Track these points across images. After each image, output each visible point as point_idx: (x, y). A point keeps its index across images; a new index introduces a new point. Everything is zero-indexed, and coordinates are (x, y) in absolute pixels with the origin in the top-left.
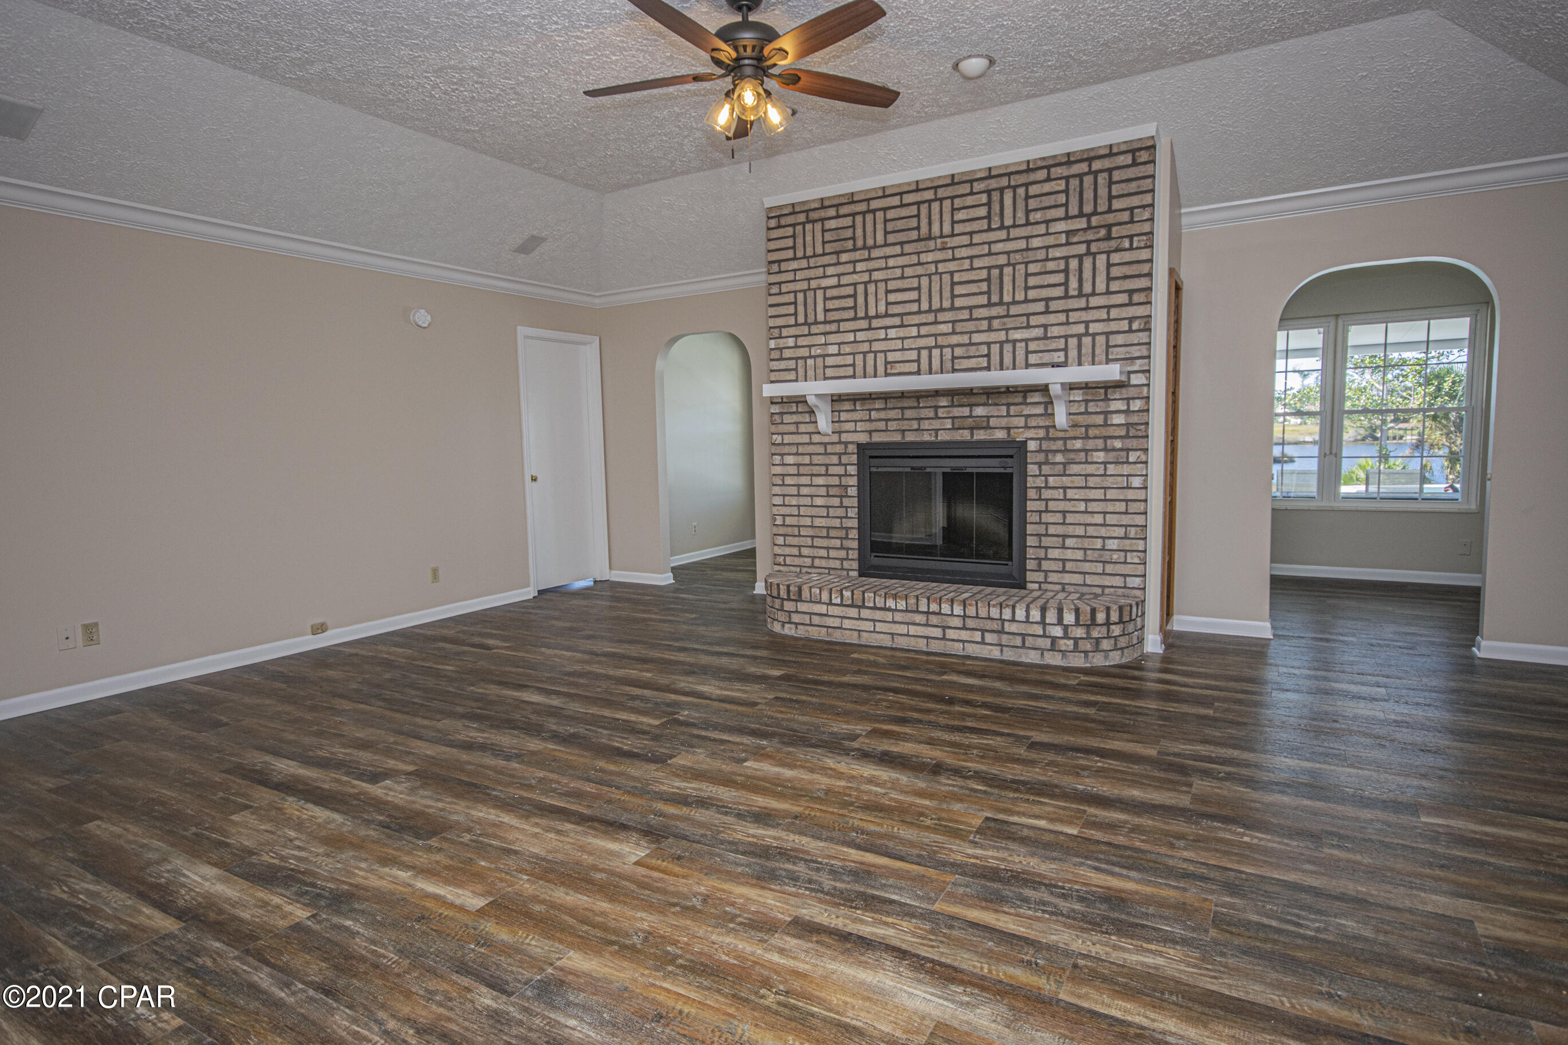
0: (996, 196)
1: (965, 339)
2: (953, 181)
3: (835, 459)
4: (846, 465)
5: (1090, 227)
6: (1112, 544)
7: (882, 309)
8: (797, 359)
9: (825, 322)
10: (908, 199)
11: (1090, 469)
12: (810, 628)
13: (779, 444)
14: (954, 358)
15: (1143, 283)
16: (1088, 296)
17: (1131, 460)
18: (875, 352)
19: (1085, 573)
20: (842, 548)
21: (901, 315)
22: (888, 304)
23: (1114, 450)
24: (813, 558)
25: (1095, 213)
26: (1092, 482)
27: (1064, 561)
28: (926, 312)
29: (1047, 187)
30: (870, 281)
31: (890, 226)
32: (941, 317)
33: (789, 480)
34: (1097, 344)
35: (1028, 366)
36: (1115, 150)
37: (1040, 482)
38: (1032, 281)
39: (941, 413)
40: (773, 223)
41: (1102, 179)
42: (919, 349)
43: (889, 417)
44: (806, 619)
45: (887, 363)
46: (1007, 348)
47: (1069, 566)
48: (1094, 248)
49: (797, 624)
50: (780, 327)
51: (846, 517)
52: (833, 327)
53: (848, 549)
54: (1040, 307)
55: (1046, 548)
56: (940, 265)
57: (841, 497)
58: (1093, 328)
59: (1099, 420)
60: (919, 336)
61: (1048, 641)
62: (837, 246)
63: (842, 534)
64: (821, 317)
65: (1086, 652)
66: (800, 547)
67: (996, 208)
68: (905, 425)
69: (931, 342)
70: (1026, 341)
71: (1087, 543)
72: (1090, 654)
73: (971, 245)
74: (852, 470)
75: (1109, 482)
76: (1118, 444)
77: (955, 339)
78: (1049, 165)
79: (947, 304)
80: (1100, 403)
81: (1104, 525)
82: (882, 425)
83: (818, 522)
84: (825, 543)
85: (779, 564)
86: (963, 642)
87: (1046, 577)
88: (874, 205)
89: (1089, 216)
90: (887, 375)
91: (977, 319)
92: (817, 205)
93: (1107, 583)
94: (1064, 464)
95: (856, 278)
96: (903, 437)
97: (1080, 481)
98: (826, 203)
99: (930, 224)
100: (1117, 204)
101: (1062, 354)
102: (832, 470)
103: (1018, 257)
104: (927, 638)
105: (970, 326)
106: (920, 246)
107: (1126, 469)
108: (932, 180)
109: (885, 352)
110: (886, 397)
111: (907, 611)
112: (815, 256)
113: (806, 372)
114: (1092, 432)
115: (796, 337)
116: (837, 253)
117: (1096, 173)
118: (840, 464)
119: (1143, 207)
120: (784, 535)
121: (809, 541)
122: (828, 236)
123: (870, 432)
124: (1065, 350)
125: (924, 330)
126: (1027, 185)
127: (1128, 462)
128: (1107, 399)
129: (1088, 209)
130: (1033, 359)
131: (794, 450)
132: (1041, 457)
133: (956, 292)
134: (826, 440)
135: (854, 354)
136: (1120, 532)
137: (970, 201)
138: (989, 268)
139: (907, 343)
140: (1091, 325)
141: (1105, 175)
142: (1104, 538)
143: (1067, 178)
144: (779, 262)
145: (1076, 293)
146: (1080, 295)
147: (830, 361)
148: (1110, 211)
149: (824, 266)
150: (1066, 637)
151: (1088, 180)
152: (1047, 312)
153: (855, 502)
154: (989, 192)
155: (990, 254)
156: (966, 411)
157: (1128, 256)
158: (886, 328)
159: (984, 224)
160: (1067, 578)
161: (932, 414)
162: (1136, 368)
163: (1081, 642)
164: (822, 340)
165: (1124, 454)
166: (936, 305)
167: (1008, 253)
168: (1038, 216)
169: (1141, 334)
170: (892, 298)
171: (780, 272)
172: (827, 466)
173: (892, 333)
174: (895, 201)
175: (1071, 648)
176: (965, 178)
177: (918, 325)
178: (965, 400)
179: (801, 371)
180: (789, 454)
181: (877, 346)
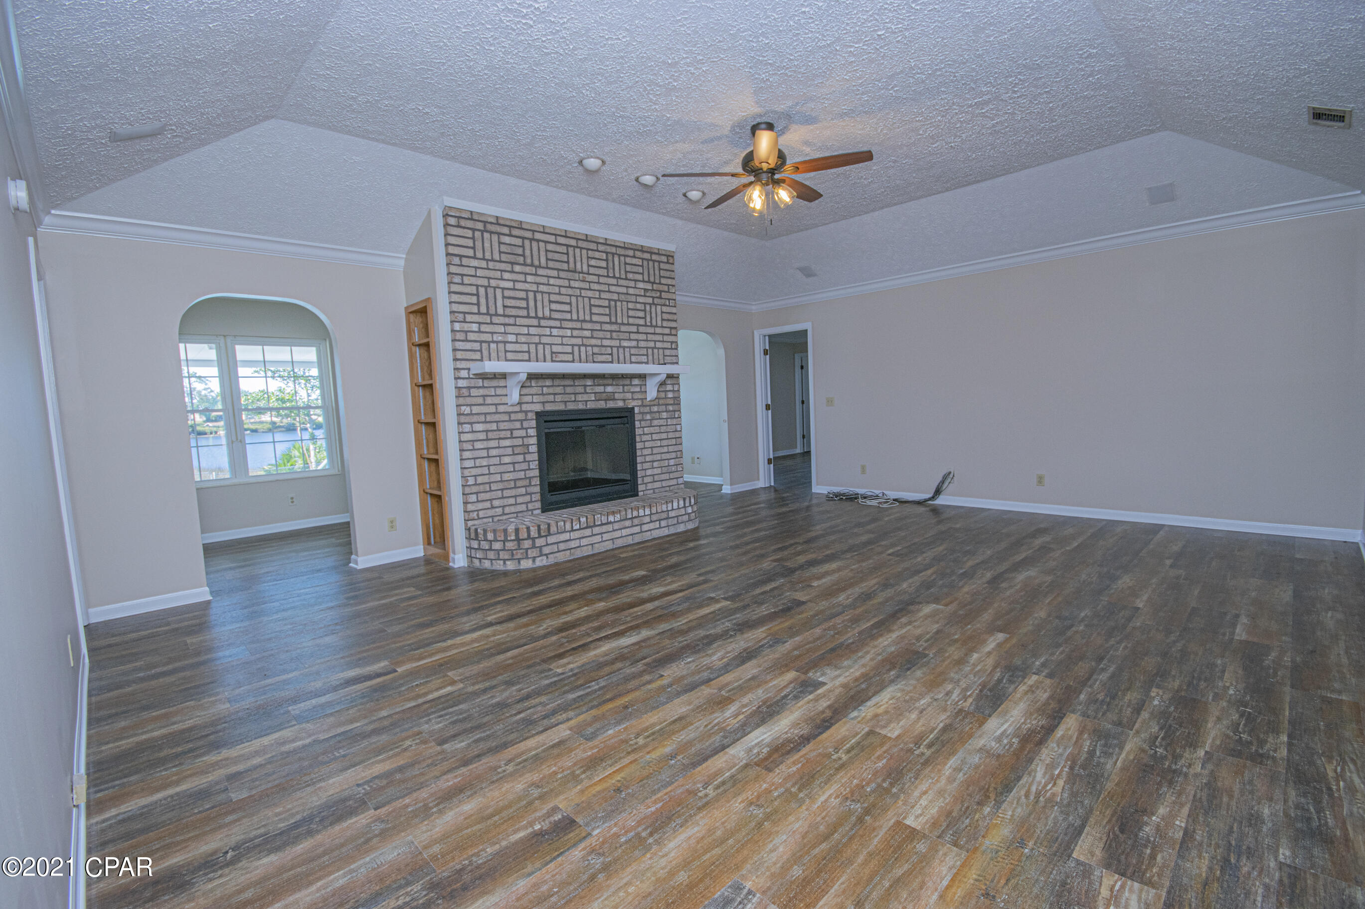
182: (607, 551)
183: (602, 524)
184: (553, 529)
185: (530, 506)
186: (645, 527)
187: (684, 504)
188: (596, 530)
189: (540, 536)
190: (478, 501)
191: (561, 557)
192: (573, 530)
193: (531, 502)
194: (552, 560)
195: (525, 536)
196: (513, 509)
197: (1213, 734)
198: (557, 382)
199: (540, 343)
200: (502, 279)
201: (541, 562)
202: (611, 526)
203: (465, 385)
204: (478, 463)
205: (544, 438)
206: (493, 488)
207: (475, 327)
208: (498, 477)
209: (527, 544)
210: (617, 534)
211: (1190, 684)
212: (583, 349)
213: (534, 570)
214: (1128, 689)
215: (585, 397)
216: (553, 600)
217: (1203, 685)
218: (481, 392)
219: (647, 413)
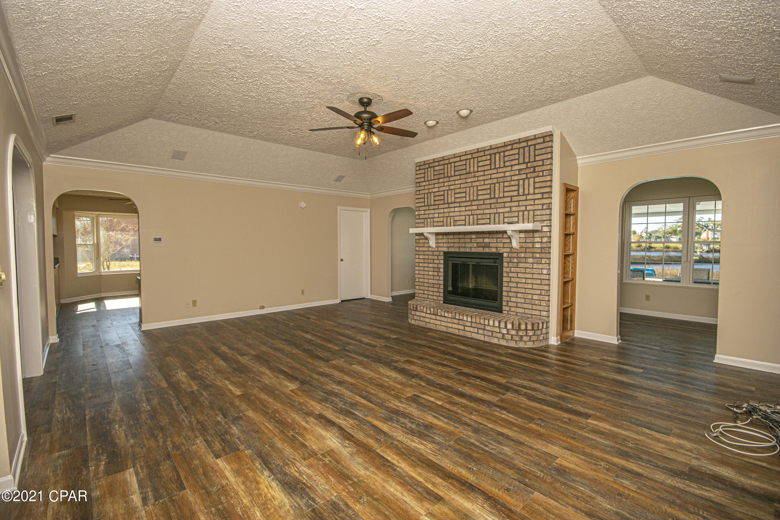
0: (493, 156)
1: (481, 212)
2: (478, 151)
3: (436, 257)
4: (440, 260)
5: (527, 168)
6: (536, 297)
7: (453, 200)
8: (424, 219)
9: (434, 205)
10: (462, 158)
11: (527, 265)
12: (420, 322)
13: (418, 251)
14: (478, 219)
15: (547, 190)
16: (526, 195)
17: (543, 262)
18: (451, 217)
19: (525, 308)
20: (438, 292)
21: (459, 202)
22: (455, 198)
23: (536, 258)
24: (428, 295)
25: (529, 162)
26: (528, 271)
27: (517, 303)
28: (468, 201)
29: (512, 152)
30: (449, 190)
31: (456, 169)
32: (474, 203)
33: (421, 265)
34: (530, 215)
35: (504, 223)
36: (537, 137)
37: (508, 270)
38: (506, 189)
39: (473, 241)
40: (418, 168)
41: (532, 148)
42: (465, 216)
43: (455, 242)
44: (418, 318)
45: (454, 221)
46: (497, 215)
47: (519, 305)
48: (529, 176)
49: (415, 320)
50: (419, 207)
51: (440, 280)
52: (436, 207)
53: (440, 292)
54: (508, 199)
55: (510, 297)
56: (473, 183)
57: (438, 272)
58: (529, 208)
59: (530, 245)
60: (466, 211)
61: (501, 335)
62: (438, 176)
63: (438, 286)
64: (432, 203)
65: (516, 341)
66: (424, 290)
67: (493, 161)
68: (460, 245)
69: (470, 213)
70: (504, 213)
71: (526, 296)
72: (518, 342)
73: (484, 175)
74: (442, 262)
75: (534, 271)
76: (538, 255)
77: (478, 212)
78: (512, 143)
79: (475, 198)
80: (531, 239)
81: (532, 289)
82: (452, 245)
83: (430, 281)
84: (432, 289)
86: (471, 332)
87: (510, 309)
88: (451, 161)
89: (527, 163)
90: (454, 225)
91: (486, 204)
92: (432, 161)
93: (533, 313)
94: (517, 263)
95: (444, 188)
96: (459, 250)
97: (523, 270)
98: (435, 161)
99: (470, 168)
100: (537, 158)
101: (517, 218)
102: (435, 261)
103: (501, 180)
104: (459, 329)
105: (484, 207)
106: (466, 176)
107: (541, 266)
108: (470, 151)
109: (454, 216)
110: (454, 234)
111: (452, 318)
112: (431, 180)
114: (528, 250)
115: (424, 210)
116: (439, 179)
117: (529, 146)
118: (438, 259)
119: (547, 159)
120: (419, 286)
121: (427, 288)
122: (436, 173)
123: (448, 247)
124: (518, 217)
125: (467, 208)
126: (504, 152)
127: (541, 263)
128: (533, 237)
129: (527, 160)
130: (506, 220)
131: (423, 253)
132: (508, 260)
133: (479, 194)
134: (433, 250)
135: (443, 217)
136: (538, 292)
137: (484, 158)
138: (490, 184)
139: (462, 213)
140: (528, 207)
141: (533, 147)
142: (532, 294)
143: (519, 148)
144: (419, 182)
145: (522, 194)
146: (524, 195)
147: (435, 220)
148: (535, 161)
149: (434, 184)
150: (508, 334)
151: (527, 149)
152: (511, 201)
153: (442, 274)
154: (490, 155)
155: (491, 179)
156: (481, 240)
157: (541, 179)
158: (454, 207)
159: (488, 167)
160: (518, 310)
161: (469, 241)
162: (545, 224)
163: (514, 337)
164: (433, 212)
165: (540, 260)
166: (471, 198)
167: (497, 178)
168: (508, 164)
169: (546, 211)
170: (457, 196)
171: (420, 186)
172: (434, 259)
173: (456, 209)
174: (458, 159)
175: (510, 338)
176: (482, 150)
177: (465, 206)
178: (481, 236)
179: (426, 223)
180: (421, 255)
181: (451, 214)
198: (456, 236)
199: (449, 216)
212: (471, 217)
219: (514, 258)
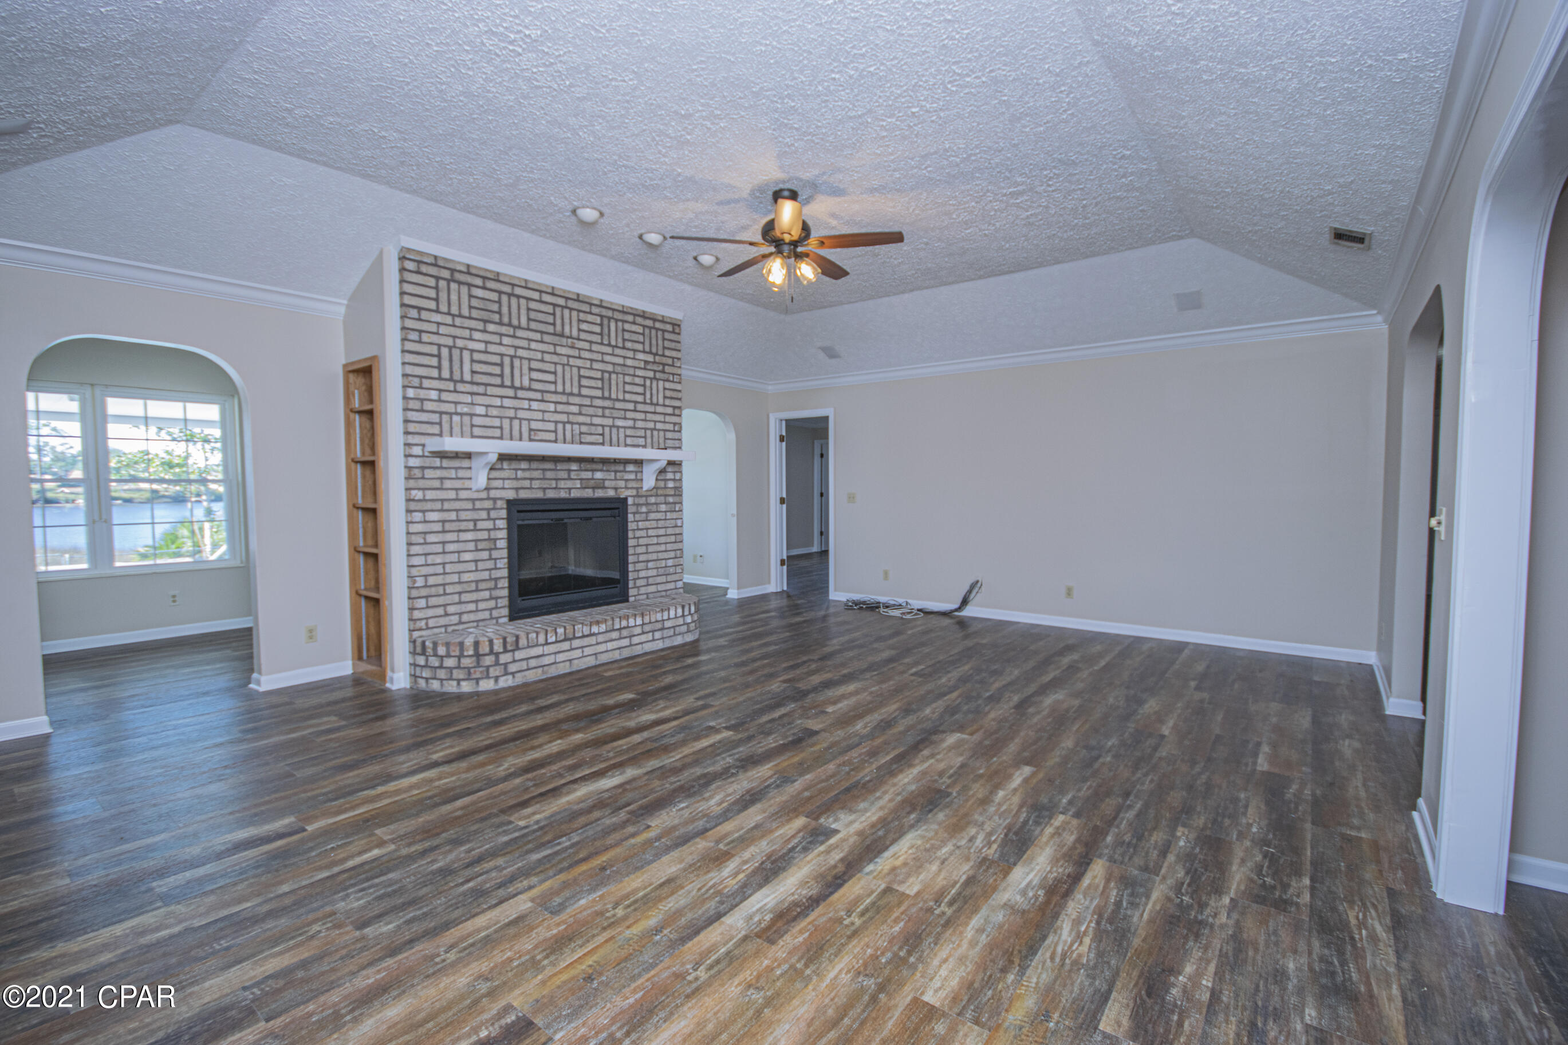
0: (606, 321)
1: (588, 420)
4: (494, 520)
5: (655, 362)
6: (670, 563)
7: (525, 383)
8: (441, 413)
9: (472, 383)
10: (547, 298)
11: (659, 516)
12: (527, 673)
13: (419, 501)
14: (581, 433)
15: (677, 403)
16: (655, 405)
18: (521, 419)
19: (657, 585)
20: (491, 598)
21: (542, 392)
22: (531, 380)
23: (670, 503)
24: (461, 614)
25: (657, 354)
26: (660, 524)
27: (648, 578)
28: (561, 393)
29: (634, 328)
30: (516, 357)
31: (532, 315)
32: (572, 400)
33: (431, 538)
34: (660, 437)
36: (665, 319)
37: (634, 526)
38: (627, 388)
39: (573, 475)
40: (409, 265)
42: (556, 422)
43: (533, 476)
44: (524, 665)
45: (531, 430)
46: (614, 431)
47: (650, 581)
48: (658, 376)
49: (513, 674)
50: (421, 377)
51: (496, 568)
52: (481, 389)
53: (496, 598)
54: (631, 406)
55: (638, 571)
56: (571, 359)
57: (490, 550)
58: (658, 426)
59: (663, 484)
60: (556, 412)
62: (484, 315)
63: (492, 584)
64: (467, 377)
66: (445, 606)
67: (606, 330)
68: (546, 484)
69: (564, 418)
70: (624, 428)
71: (658, 564)
73: (591, 351)
74: (502, 524)
75: (668, 524)
76: (671, 499)
77: (581, 419)
78: (633, 313)
79: (575, 391)
81: (666, 551)
82: (527, 483)
83: (466, 577)
84: (474, 596)
85: (420, 629)
86: (642, 643)
87: (639, 591)
88: (518, 291)
89: (654, 355)
90: (531, 440)
91: (595, 407)
92: (464, 269)
94: (647, 513)
95: (502, 349)
96: (545, 494)
97: (654, 524)
98: (473, 271)
99: (563, 324)
102: (481, 525)
103: (619, 369)
106: (556, 339)
109: (529, 420)
112: (460, 316)
113: (451, 428)
115: (440, 390)
116: (484, 321)
118: (489, 519)
120: (427, 597)
121: (456, 598)
123: (517, 489)
125: (560, 408)
126: (622, 321)
129: (654, 350)
130: (629, 441)
131: (438, 505)
132: (635, 509)
133: (582, 384)
134: (475, 496)
135: (501, 418)
137: (589, 318)
138: (602, 371)
139: (547, 416)
141: (661, 333)
144: (418, 308)
147: (477, 421)
148: (664, 355)
149: (470, 329)
151: (653, 332)
153: (504, 553)
154: (600, 317)
155: (603, 361)
156: (588, 475)
158: (530, 400)
160: (649, 589)
161: (566, 476)
164: (468, 399)
165: (674, 506)
166: (568, 389)
167: (614, 364)
168: (629, 345)
170: (534, 375)
171: (419, 319)
172: (475, 521)
173: (535, 405)
174: (536, 295)
176: (587, 300)
177: (556, 403)
178: (589, 466)
180: (432, 511)
181: (521, 414)
182: (588, 668)
183: (584, 636)
184: (523, 642)
185: (495, 613)
186: (635, 640)
187: (683, 611)
188: (576, 643)
189: (506, 651)
190: (428, 607)
191: (532, 676)
192: (547, 643)
193: (496, 608)
194: (519, 679)
195: (487, 650)
196: (472, 617)
197: (1237, 877)
198: (535, 465)
199: (516, 418)
200: (471, 339)
201: (506, 682)
202: (594, 638)
203: (417, 465)
204: (430, 559)
205: (516, 530)
206: (448, 591)
207: (434, 395)
208: (455, 578)
209: (489, 660)
210: (602, 648)
211: (1214, 821)
212: (568, 427)
213: (496, 692)
214: (1154, 829)
215: (569, 484)
216: (518, 732)
217: (1227, 822)
218: (439, 473)
219: (642, 505)
